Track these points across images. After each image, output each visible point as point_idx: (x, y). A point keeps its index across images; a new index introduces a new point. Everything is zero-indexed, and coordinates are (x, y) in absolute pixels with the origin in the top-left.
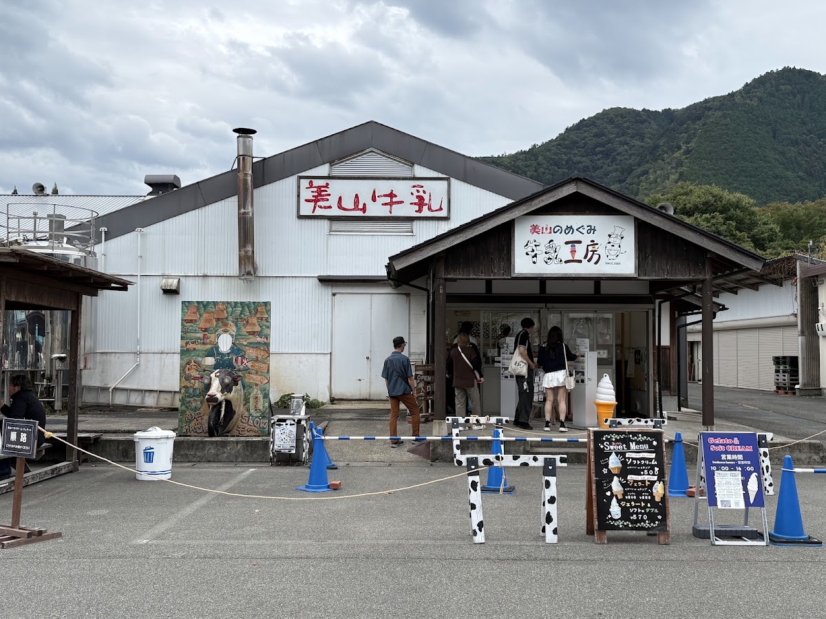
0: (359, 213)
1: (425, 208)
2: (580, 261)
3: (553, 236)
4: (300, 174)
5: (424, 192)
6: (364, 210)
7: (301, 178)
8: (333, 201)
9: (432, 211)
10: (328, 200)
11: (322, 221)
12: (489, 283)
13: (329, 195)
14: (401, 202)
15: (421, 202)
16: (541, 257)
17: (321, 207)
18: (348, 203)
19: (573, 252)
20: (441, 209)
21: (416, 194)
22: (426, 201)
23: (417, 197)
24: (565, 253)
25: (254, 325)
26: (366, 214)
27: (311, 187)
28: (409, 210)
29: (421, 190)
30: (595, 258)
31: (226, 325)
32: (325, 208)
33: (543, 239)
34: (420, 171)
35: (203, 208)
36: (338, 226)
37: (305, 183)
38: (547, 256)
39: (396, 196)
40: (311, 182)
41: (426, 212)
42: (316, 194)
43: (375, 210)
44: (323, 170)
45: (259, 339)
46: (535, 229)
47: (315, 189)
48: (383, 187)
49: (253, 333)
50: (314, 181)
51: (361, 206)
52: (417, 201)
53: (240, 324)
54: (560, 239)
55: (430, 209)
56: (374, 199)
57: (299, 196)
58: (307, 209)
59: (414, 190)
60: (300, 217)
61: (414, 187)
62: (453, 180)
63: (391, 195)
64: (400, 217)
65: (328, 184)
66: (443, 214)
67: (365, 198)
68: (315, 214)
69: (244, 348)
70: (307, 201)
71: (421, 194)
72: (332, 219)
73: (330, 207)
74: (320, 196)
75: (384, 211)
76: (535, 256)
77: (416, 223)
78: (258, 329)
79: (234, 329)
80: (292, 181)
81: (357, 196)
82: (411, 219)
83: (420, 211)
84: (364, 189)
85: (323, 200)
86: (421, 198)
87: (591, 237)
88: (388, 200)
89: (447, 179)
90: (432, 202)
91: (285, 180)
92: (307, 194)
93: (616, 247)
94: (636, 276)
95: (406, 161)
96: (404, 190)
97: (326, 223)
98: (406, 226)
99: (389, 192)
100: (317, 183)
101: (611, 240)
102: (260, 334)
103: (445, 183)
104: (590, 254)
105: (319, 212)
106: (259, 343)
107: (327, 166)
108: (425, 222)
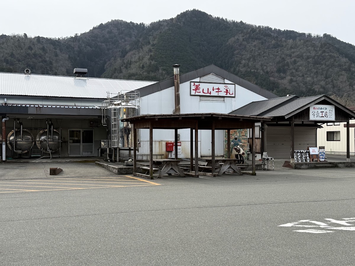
0: (209, 95)
1: (228, 93)
2: (324, 117)
3: (318, 110)
4: (191, 81)
5: (228, 88)
6: (210, 93)
7: (191, 82)
8: (201, 90)
9: (230, 94)
10: (199, 90)
11: (198, 97)
12: (303, 122)
13: (200, 88)
14: (221, 91)
15: (227, 92)
16: (316, 116)
17: (197, 92)
18: (206, 91)
19: (322, 114)
20: (233, 94)
21: (226, 89)
22: (229, 91)
23: (226, 90)
24: (320, 115)
25: (243, 133)
26: (211, 95)
27: (194, 85)
28: (223, 94)
29: (227, 87)
30: (327, 116)
31: (236, 133)
32: (199, 92)
33: (316, 111)
34: (227, 81)
35: (161, 91)
36: (202, 98)
37: (192, 84)
38: (317, 115)
39: (220, 89)
40: (194, 84)
41: (228, 95)
42: (196, 88)
43: (214, 93)
44: (198, 80)
45: (245, 137)
46: (314, 108)
47: (196, 86)
48: (216, 86)
49: (243, 135)
50: (195, 83)
51: (209, 92)
52: (226, 91)
53: (240, 133)
54: (320, 111)
55: (229, 94)
56: (213, 90)
57: (191, 88)
58: (193, 93)
59: (225, 87)
60: (191, 95)
61: (225, 86)
62: (236, 84)
63: (218, 89)
64: (221, 96)
65: (199, 84)
66: (233, 95)
67: (211, 90)
68: (196, 94)
69: (241, 140)
70: (193, 90)
71: (227, 89)
72: (200, 96)
73: (200, 92)
74: (197, 88)
75: (216, 94)
76: (314, 115)
77: (225, 98)
78: (244, 134)
79: (239, 134)
80: (188, 83)
81: (208, 89)
82: (224, 97)
83: (227, 94)
84: (210, 86)
85: (198, 90)
86: (227, 90)
87: (326, 110)
88: (217, 90)
89: (235, 84)
90: (230, 92)
91: (186, 82)
92: (193, 87)
93: (331, 113)
94: (335, 121)
95: (222, 78)
96: (222, 87)
97: (199, 97)
98: (222, 99)
99: (218, 88)
100: (196, 84)
101: (330, 111)
102: (245, 136)
103: (234, 85)
105: (197, 94)
106: (245, 138)
107: (199, 78)
108: (228, 98)
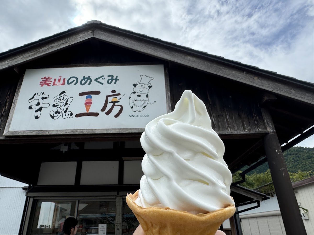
2: (96, 115)
3: (66, 88)
16: (48, 110)
19: (88, 104)
24: (78, 105)
30: (116, 110)
33: (53, 91)
38: (55, 109)
46: (46, 81)
54: (74, 90)
76: (40, 110)
87: (113, 86)
93: (143, 97)
101: (136, 89)
104: (109, 106)
